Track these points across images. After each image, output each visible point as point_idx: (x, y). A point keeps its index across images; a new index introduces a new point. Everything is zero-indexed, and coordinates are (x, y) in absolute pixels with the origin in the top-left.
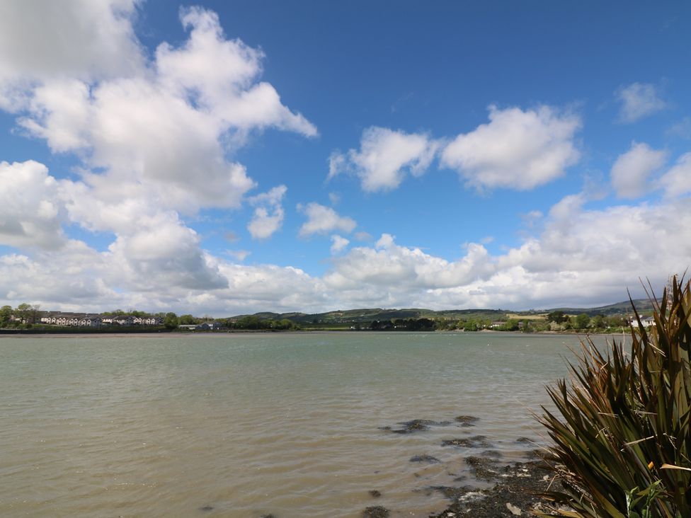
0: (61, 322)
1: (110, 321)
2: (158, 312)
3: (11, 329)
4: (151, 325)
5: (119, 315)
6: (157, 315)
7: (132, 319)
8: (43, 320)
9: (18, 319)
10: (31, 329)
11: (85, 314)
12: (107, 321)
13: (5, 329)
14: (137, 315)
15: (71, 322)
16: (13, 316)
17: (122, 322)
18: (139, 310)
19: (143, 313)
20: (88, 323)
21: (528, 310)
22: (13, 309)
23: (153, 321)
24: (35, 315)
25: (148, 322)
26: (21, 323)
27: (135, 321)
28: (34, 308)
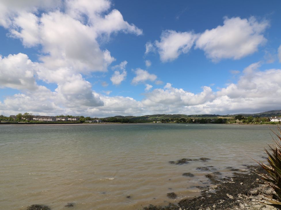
0: (41, 120)
1: (59, 119)
2: (77, 116)
3: (22, 122)
4: (75, 121)
5: (62, 117)
6: (77, 117)
7: (67, 119)
8: (34, 119)
9: (24, 119)
10: (29, 122)
11: (49, 117)
12: (58, 119)
13: (20, 122)
14: (69, 117)
15: (44, 120)
16: (22, 117)
17: (64, 120)
18: (70, 115)
19: (71, 116)
20: (51, 120)
21: (226, 115)
22: (22, 114)
23: (75, 119)
24: (30, 117)
25: (73, 119)
26: (26, 120)
27: (68, 119)
28: (30, 114)
